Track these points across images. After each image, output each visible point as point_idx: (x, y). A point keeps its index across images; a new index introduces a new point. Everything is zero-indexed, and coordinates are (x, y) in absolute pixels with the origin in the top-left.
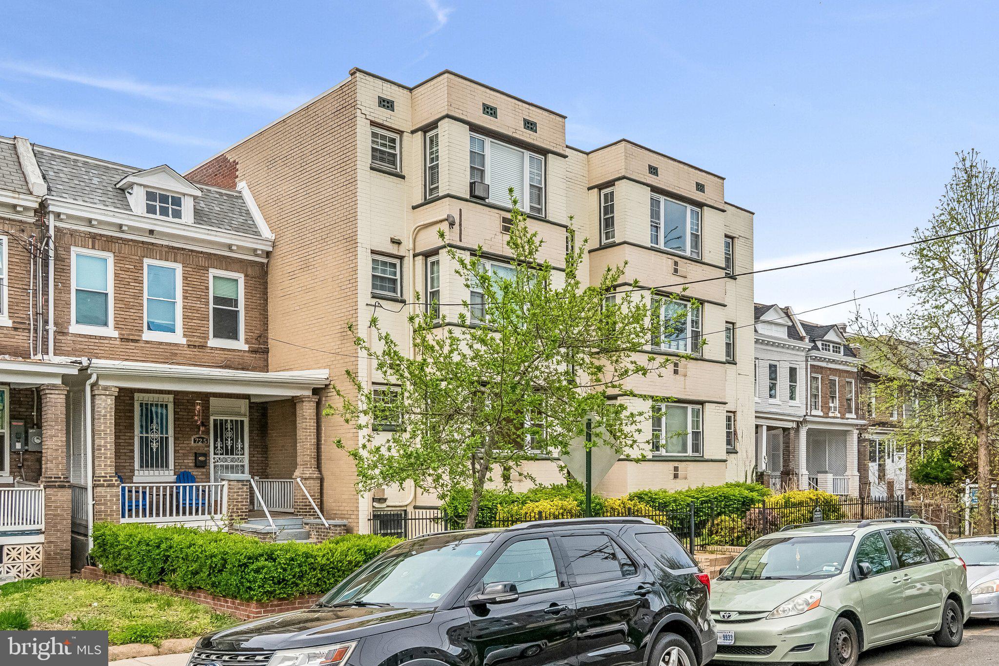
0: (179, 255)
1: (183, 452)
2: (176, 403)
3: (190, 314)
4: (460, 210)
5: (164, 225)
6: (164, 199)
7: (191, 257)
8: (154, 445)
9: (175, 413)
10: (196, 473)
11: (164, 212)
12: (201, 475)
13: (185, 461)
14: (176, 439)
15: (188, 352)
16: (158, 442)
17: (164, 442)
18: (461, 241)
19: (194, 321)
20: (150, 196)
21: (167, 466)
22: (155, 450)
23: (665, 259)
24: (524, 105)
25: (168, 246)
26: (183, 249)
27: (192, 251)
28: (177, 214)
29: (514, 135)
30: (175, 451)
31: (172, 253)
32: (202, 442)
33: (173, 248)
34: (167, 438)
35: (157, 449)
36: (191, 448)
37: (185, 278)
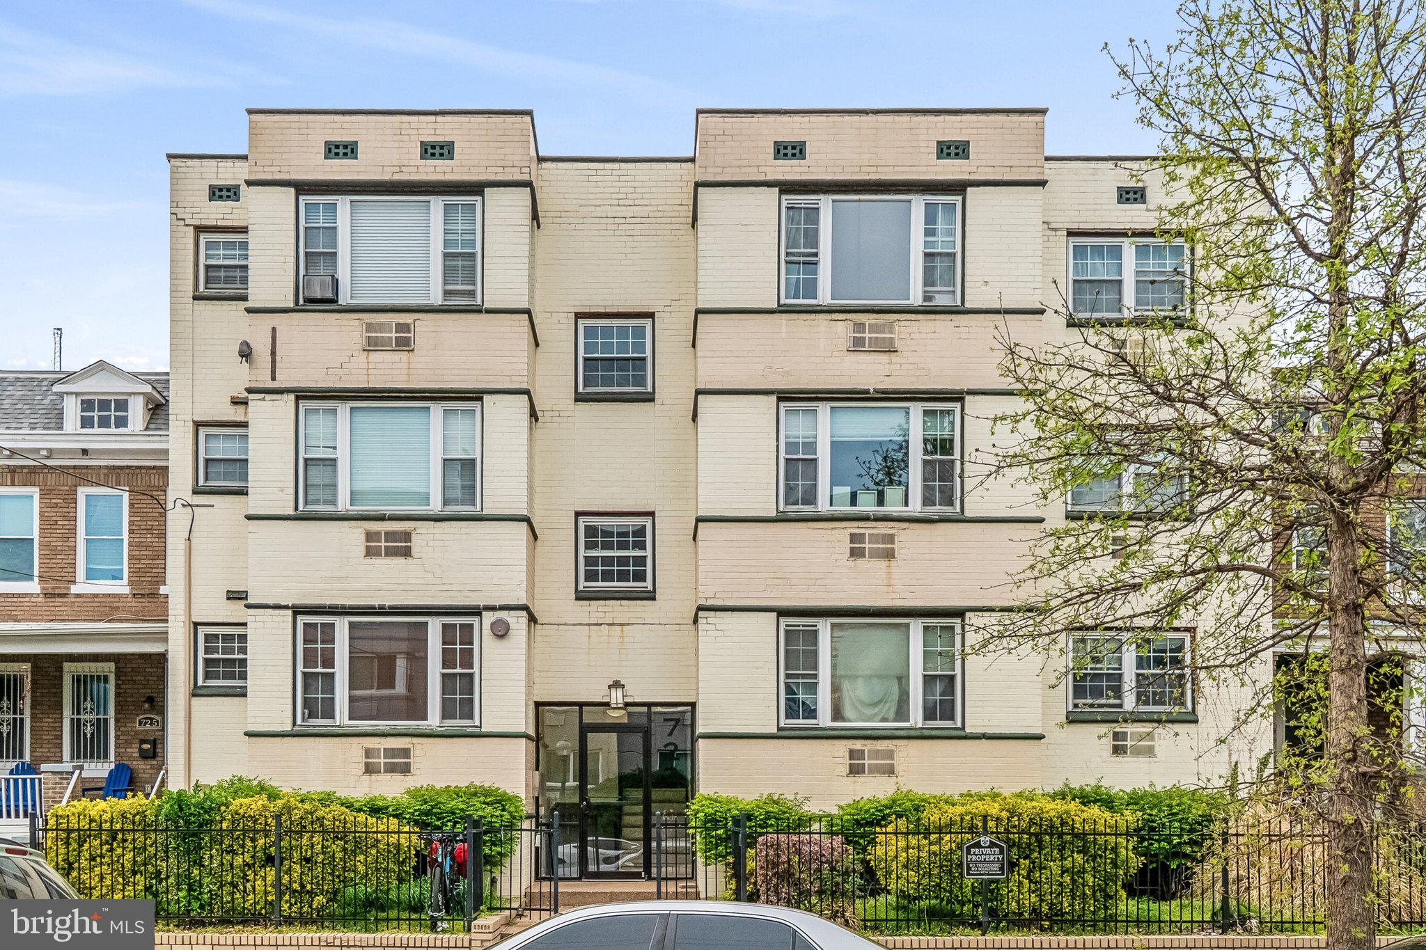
0: (122, 475)
1: (125, 738)
2: (119, 673)
3: (137, 553)
4: (274, 329)
5: (102, 440)
6: (104, 405)
7: (139, 476)
8: (89, 730)
9: (117, 686)
10: (143, 767)
11: (104, 422)
12: (151, 769)
13: (128, 750)
14: (117, 720)
15: (134, 603)
16: (93, 725)
17: (101, 725)
18: (274, 379)
19: (142, 562)
20: (87, 405)
21: (106, 757)
22: (89, 736)
23: (826, 323)
24: (422, 118)
25: (107, 467)
26: (129, 467)
27: (140, 468)
28: (122, 422)
29: (397, 177)
30: (117, 737)
31: (114, 475)
32: (151, 724)
33: (115, 467)
34: (106, 720)
35: (92, 735)
36: (137, 733)
37: (131, 505)
